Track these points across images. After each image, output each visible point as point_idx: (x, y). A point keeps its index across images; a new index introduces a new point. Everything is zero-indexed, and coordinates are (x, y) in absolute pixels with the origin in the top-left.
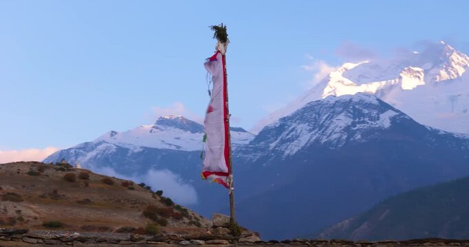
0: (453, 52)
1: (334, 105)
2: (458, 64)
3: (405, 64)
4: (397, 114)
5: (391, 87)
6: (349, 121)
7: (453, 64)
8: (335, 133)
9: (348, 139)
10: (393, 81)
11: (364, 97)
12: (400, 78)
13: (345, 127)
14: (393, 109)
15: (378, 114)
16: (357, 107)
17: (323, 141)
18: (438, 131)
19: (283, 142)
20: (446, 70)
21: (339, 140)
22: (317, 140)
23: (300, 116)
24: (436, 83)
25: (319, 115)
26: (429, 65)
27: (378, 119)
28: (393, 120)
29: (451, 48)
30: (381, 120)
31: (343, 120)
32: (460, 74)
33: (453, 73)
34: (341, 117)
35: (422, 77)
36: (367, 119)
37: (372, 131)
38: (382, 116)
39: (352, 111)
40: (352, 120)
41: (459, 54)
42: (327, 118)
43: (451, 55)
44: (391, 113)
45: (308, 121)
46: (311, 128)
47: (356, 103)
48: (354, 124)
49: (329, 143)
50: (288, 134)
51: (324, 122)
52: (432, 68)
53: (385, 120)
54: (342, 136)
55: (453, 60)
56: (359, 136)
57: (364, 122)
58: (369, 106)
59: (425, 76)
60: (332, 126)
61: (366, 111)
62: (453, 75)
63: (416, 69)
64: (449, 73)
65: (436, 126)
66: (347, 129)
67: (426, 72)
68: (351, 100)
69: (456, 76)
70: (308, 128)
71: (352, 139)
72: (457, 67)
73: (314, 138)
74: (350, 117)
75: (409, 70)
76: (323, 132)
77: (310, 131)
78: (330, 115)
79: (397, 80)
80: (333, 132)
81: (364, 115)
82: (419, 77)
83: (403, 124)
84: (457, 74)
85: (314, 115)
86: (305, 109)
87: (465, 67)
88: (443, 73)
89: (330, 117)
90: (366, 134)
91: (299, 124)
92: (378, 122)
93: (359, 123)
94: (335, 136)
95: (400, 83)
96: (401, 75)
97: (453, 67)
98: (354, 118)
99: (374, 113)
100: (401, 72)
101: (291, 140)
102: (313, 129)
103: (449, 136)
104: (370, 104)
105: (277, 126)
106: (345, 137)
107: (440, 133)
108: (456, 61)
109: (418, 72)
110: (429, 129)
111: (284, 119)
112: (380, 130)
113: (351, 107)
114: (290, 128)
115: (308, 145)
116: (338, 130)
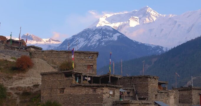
0: (151, 10)
1: (95, 30)
2: (154, 16)
3: (131, 15)
4: (120, 35)
5: (125, 25)
6: (100, 37)
7: (151, 16)
8: (94, 42)
9: (99, 44)
10: (126, 22)
11: (107, 27)
12: (129, 21)
13: (98, 40)
14: (119, 33)
15: (113, 35)
16: (104, 31)
17: (88, 46)
18: (138, 42)
19: (73, 45)
20: (148, 18)
21: (95, 45)
22: (86, 45)
23: (81, 35)
24: (144, 24)
25: (89, 35)
26: (141, 16)
27: (112, 36)
28: (118, 37)
29: (151, 9)
30: (113, 37)
31: (97, 37)
32: (154, 20)
33: (151, 19)
34: (97, 35)
35: (138, 21)
36: (108, 37)
37: (109, 41)
38: (114, 35)
39: (102, 33)
40: (101, 37)
41: (154, 11)
42: (91, 36)
43: (150, 12)
44: (118, 34)
45: (84, 37)
46: (85, 40)
47: (104, 30)
48: (102, 39)
49: (91, 46)
50: (75, 43)
51: (90, 38)
52: (143, 17)
53: (115, 37)
54: (96, 43)
55: (151, 14)
56: (104, 44)
57: (106, 38)
58: (109, 31)
59: (139, 20)
60: (93, 39)
61: (108, 33)
62: (151, 20)
63: (136, 17)
64: (149, 19)
65: (137, 40)
66: (99, 40)
67: (140, 19)
68: (102, 29)
69: (152, 21)
70: (84, 40)
71: (100, 45)
72: (153, 17)
73: (85, 44)
74: (101, 36)
75: (133, 17)
76: (89, 41)
77: (84, 41)
78: (93, 35)
79: (128, 22)
80: (93, 42)
81: (106, 35)
82: (137, 21)
83: (123, 39)
84: (153, 20)
85: (86, 35)
86: (83, 32)
87: (156, 17)
88: (147, 19)
89: (93, 36)
90: (106, 43)
91: (80, 38)
92: (112, 38)
93: (104, 38)
94: (94, 43)
95: (129, 23)
96: (129, 19)
97: (151, 17)
98: (102, 36)
99: (111, 34)
100: (130, 18)
101: (76, 45)
102: (86, 41)
103: (142, 45)
104: (110, 30)
105: (71, 39)
106: (97, 44)
107: (139, 43)
108: (153, 14)
109: (137, 18)
110: (134, 41)
111: (74, 36)
112: (113, 41)
113: (102, 31)
114: (76, 40)
115: (83, 47)
116: (95, 41)
